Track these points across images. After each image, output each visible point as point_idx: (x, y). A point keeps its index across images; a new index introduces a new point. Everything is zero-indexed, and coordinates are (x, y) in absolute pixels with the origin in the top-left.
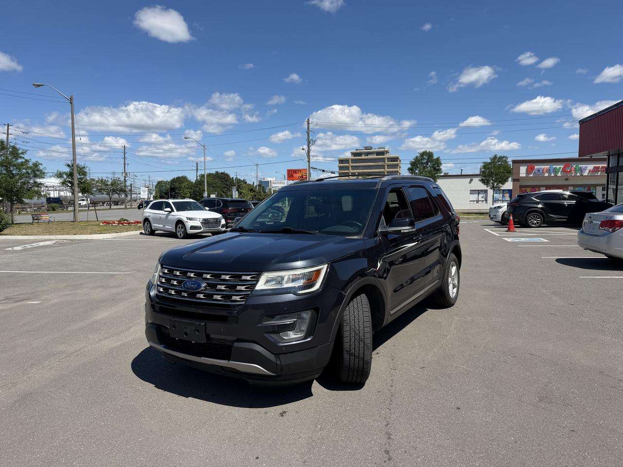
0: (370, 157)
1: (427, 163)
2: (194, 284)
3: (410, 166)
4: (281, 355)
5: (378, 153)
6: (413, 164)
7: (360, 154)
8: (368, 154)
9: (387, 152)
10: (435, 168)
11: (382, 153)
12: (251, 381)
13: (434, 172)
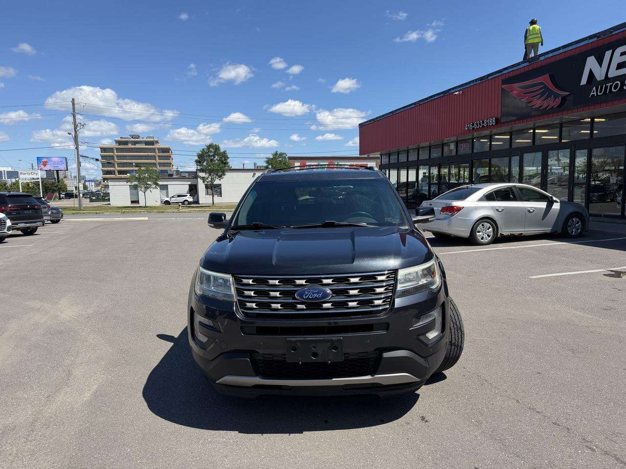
0: (138, 146)
1: (214, 156)
2: (317, 293)
3: (197, 158)
4: (429, 357)
5: (147, 143)
6: (200, 156)
7: (126, 143)
8: (135, 143)
9: (157, 142)
10: (222, 162)
11: (152, 143)
12: (381, 394)
13: (222, 165)
